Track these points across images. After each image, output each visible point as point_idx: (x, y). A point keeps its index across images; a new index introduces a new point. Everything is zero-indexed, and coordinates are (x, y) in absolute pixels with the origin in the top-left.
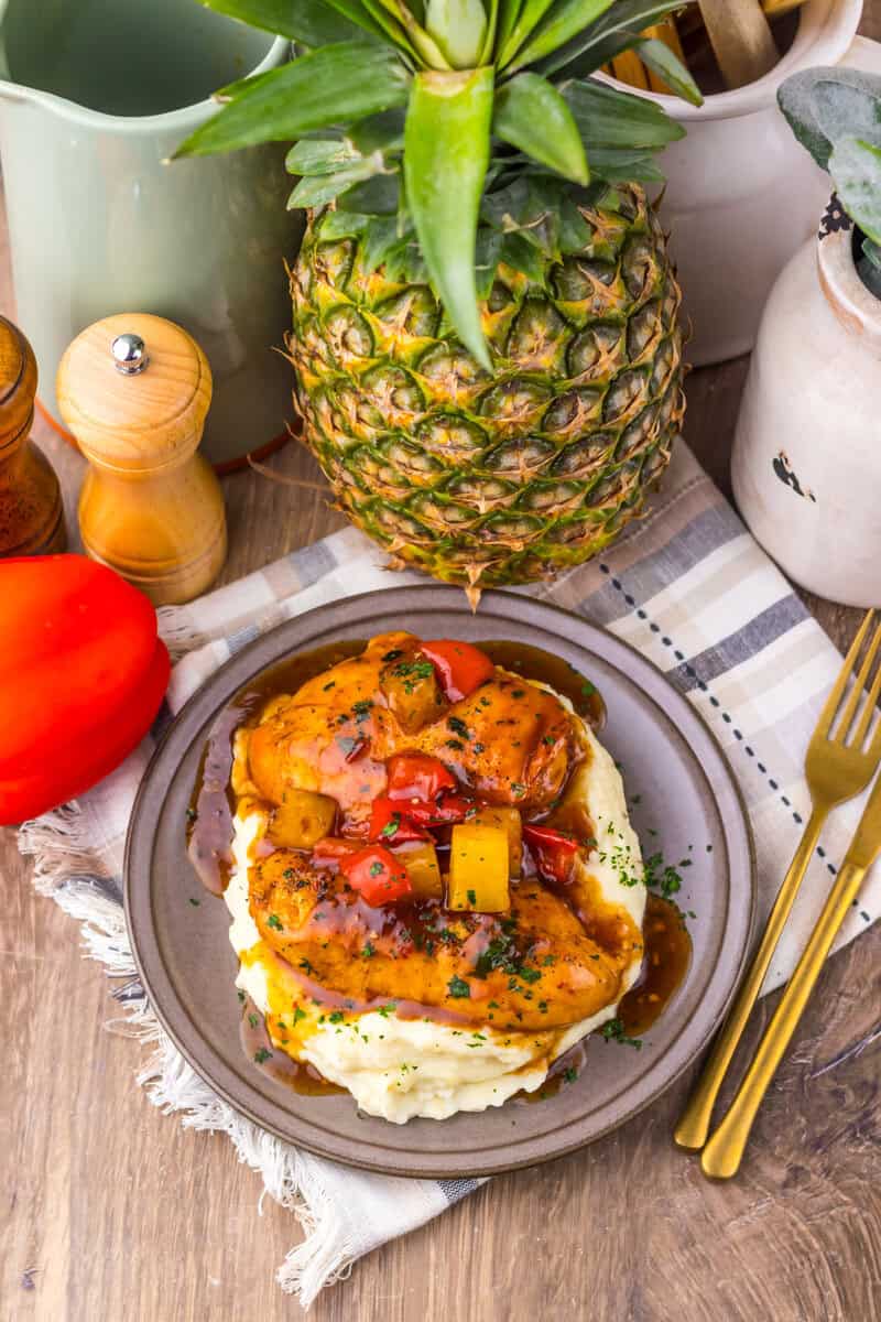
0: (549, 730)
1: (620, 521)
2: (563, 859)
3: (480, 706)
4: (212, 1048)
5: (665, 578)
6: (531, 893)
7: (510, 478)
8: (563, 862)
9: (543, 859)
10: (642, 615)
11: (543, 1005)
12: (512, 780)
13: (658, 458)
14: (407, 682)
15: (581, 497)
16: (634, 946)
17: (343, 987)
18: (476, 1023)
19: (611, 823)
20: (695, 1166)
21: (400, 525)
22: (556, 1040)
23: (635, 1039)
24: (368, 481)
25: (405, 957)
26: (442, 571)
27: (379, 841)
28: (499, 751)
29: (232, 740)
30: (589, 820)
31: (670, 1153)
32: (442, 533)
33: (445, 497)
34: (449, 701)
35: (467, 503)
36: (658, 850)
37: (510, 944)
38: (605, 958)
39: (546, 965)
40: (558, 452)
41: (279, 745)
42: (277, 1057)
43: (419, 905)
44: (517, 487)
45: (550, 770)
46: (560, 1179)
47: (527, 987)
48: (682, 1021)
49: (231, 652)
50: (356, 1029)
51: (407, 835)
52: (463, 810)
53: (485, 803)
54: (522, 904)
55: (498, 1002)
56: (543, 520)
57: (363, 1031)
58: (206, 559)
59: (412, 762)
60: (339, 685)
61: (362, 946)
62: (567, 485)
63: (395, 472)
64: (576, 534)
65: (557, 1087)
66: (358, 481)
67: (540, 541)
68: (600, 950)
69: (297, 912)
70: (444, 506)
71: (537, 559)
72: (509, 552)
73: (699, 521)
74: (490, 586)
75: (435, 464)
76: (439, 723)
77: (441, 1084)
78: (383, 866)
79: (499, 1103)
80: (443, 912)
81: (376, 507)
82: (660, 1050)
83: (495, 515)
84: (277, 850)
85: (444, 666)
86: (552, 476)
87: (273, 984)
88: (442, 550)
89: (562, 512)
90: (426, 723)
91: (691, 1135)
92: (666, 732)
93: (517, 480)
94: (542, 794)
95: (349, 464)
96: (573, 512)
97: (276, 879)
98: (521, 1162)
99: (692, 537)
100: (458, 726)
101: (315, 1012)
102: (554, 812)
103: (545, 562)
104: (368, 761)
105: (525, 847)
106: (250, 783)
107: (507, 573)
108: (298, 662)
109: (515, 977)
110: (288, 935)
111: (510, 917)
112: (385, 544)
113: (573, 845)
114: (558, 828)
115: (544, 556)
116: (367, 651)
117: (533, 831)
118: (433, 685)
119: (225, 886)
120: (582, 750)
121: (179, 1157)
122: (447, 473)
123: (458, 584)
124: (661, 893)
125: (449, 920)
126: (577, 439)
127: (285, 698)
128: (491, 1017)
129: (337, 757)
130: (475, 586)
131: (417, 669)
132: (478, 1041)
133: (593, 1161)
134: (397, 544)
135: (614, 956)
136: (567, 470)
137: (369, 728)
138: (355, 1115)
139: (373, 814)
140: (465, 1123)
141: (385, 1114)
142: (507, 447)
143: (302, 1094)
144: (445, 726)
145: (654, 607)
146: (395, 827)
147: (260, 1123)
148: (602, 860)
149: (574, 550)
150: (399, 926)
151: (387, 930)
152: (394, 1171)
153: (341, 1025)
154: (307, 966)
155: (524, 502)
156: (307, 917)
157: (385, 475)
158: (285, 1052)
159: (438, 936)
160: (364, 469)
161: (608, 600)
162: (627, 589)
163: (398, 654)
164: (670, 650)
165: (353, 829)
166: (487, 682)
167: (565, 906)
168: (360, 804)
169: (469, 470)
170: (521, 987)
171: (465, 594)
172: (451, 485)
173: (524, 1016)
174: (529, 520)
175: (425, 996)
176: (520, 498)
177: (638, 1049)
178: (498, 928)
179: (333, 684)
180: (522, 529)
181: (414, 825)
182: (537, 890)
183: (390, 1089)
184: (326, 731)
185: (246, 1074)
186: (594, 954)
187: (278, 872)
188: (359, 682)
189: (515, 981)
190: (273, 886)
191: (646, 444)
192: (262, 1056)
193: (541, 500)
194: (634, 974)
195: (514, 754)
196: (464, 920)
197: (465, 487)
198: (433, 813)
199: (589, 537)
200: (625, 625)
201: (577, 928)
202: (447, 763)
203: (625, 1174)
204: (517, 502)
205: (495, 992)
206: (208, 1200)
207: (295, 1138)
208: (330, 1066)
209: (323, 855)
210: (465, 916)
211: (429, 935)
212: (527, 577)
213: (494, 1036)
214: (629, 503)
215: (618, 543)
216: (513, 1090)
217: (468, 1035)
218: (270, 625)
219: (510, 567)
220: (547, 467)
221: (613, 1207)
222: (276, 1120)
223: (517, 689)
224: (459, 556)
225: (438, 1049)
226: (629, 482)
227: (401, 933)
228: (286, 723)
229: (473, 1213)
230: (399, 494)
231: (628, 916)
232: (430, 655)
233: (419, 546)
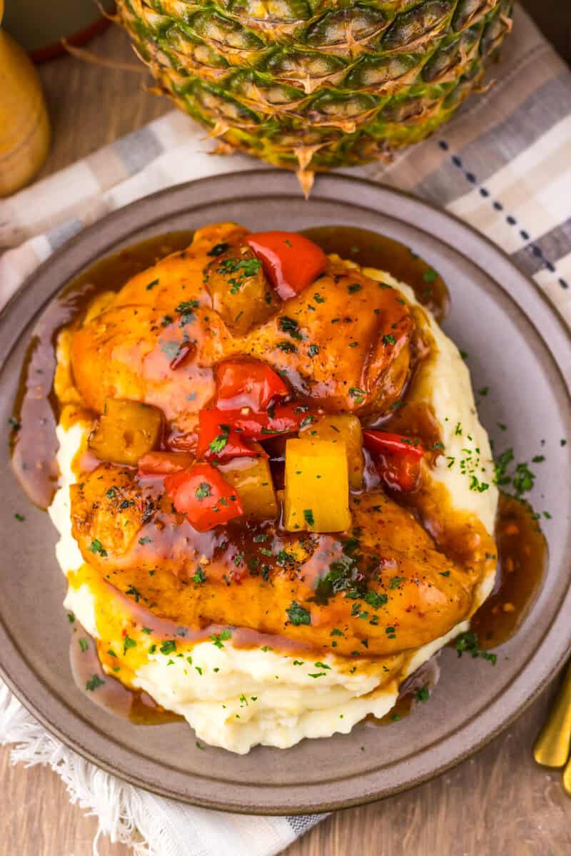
0: (389, 326)
1: (459, 95)
2: (408, 467)
3: (314, 304)
4: (40, 679)
5: (507, 154)
6: (374, 505)
7: (337, 53)
8: (407, 470)
9: (386, 466)
10: (484, 193)
11: (391, 630)
12: (351, 384)
13: (498, 26)
14: (233, 281)
15: (416, 71)
16: (487, 556)
17: (174, 613)
18: (317, 651)
19: (459, 424)
20: (557, 784)
21: (222, 108)
22: (406, 661)
23: (489, 652)
24: (184, 62)
25: (239, 583)
26: (271, 155)
27: (206, 458)
28: (335, 353)
29: (54, 343)
30: (436, 422)
31: (529, 770)
32: (266, 115)
33: (267, 76)
34: (280, 300)
35: (291, 82)
36: (509, 446)
37: (352, 566)
38: (456, 573)
39: (392, 588)
40: (389, 22)
41: (100, 351)
42: (110, 685)
43: (252, 526)
44: (346, 63)
45: (391, 371)
46: (414, 801)
47: (373, 612)
48: (539, 633)
49: (53, 248)
50: (190, 660)
51: (237, 451)
52: (298, 421)
53: (320, 411)
54: (364, 518)
55: (341, 628)
56: (376, 97)
57: (196, 663)
58: (26, 149)
59: (239, 367)
60: (162, 284)
61: (192, 571)
62: (401, 58)
63: (211, 51)
64: (413, 112)
65: (408, 708)
66: (174, 62)
67: (372, 122)
68: (450, 564)
69: (122, 536)
70: (267, 87)
71: (371, 139)
72: (340, 133)
73: (541, 91)
74: (324, 169)
75: (254, 41)
76: (269, 324)
77: (283, 714)
78: (210, 488)
79: (346, 728)
80: (279, 532)
81: (195, 90)
82: (518, 665)
83: (322, 95)
84: (101, 465)
85: (274, 261)
86: (385, 49)
87: (101, 610)
88: (269, 134)
89: (396, 88)
90: (256, 322)
91: (550, 753)
92: (513, 319)
93: (345, 55)
94: (383, 397)
95: (163, 43)
96: (408, 88)
97: (99, 499)
98: (372, 795)
99: (534, 110)
100: (290, 326)
101: (146, 641)
102: (397, 414)
103: (380, 143)
104: (193, 367)
105: (367, 456)
106: (73, 389)
107: (339, 156)
108: (125, 256)
109: (358, 602)
110: (113, 561)
111: (351, 536)
112: (210, 129)
113: (419, 452)
114: (402, 432)
115: (378, 136)
116: (192, 245)
117: (374, 437)
118: (262, 282)
119: (51, 499)
120: (425, 345)
121: (11, 789)
122: (268, 50)
123: (288, 167)
124: (513, 492)
125: (285, 542)
126: (410, 7)
127: (109, 296)
128: (334, 644)
129: (160, 363)
130: (307, 169)
131: (243, 267)
132: (319, 670)
133: (448, 781)
134: (220, 129)
135: (466, 569)
136: (400, 43)
137: (194, 330)
138: (194, 744)
139: (200, 425)
140: (311, 750)
141: (225, 746)
142: (332, 18)
143: (137, 723)
144: (276, 327)
145: (497, 184)
146: (224, 442)
147: (93, 759)
148: (449, 466)
149: (411, 128)
150: (232, 550)
151: (218, 553)
152: (235, 809)
153: (173, 656)
154: (134, 593)
155: (355, 78)
156: (131, 542)
157: (201, 54)
158: (117, 680)
159: (275, 558)
160: (179, 48)
161: (448, 179)
162: (468, 166)
163: (225, 247)
164: (515, 230)
165: (182, 441)
166: (320, 275)
167: (412, 517)
168: (188, 414)
169: (291, 45)
170: (366, 613)
171: (296, 178)
172: (272, 63)
173: (370, 643)
174: (360, 98)
175: (262, 624)
176: (349, 75)
177: (494, 663)
178: (339, 547)
179: (156, 282)
180: (353, 109)
181: (245, 439)
182: (380, 501)
183: (228, 721)
184: (148, 334)
185: (76, 704)
186: (444, 570)
187: (101, 490)
188: (183, 280)
189: (360, 606)
190: (95, 507)
191: (486, 11)
192: (94, 684)
193: (372, 77)
194: (488, 586)
195: (351, 354)
196: (302, 541)
197: (289, 66)
198: (264, 424)
199: (426, 116)
200: (468, 205)
201: (425, 542)
202: (278, 366)
203: (483, 794)
204: (346, 79)
205: (338, 618)
206: (42, 836)
207: (129, 775)
208: (164, 695)
209: (149, 471)
210: (303, 536)
211: (265, 559)
212: (361, 157)
213: (339, 663)
214: (468, 75)
215: (457, 119)
216: (361, 715)
217: (310, 665)
218: (94, 218)
219: (342, 148)
220: (378, 39)
221: (469, 831)
222: (109, 756)
223: (353, 282)
224: (287, 140)
225: (279, 680)
226: (468, 53)
227: (233, 558)
228: (108, 326)
229: (323, 844)
230: (218, 75)
231: (479, 523)
232: (258, 248)
233: (244, 130)
